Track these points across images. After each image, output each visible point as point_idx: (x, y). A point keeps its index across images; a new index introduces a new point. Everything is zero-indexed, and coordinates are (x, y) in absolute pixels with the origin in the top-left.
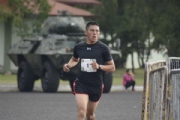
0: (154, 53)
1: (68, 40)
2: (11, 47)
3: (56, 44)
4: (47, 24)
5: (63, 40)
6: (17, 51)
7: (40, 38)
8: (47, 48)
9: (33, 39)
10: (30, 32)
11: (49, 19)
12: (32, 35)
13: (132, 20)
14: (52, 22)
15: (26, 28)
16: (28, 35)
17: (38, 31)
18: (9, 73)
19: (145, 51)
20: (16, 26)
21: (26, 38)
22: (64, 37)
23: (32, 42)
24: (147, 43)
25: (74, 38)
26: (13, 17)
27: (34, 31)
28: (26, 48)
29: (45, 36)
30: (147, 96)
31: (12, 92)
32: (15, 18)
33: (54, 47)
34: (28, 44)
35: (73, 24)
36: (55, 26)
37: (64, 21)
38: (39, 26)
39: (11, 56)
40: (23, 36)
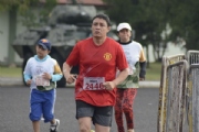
0: (171, 46)
1: (78, 30)
2: (15, 38)
3: (65, 35)
4: (55, 13)
5: (72, 31)
6: (22, 42)
7: (48, 29)
8: (55, 39)
9: (40, 29)
10: (37, 21)
11: (58, 7)
12: (38, 25)
13: (148, 10)
14: (61, 11)
15: (32, 17)
16: (34, 25)
17: (45, 20)
18: (14, 65)
19: (161, 44)
20: (22, 15)
21: (32, 28)
22: (73, 27)
23: (39, 32)
24: (163, 36)
25: (85, 28)
26: (18, 6)
27: (41, 21)
28: (32, 39)
29: (53, 26)
30: (164, 92)
31: (16, 86)
32: (21, 7)
33: (63, 38)
34: (34, 34)
35: (83, 14)
36: (64, 16)
37: (74, 10)
38: (46, 15)
39: (15, 48)
40: (29, 26)
